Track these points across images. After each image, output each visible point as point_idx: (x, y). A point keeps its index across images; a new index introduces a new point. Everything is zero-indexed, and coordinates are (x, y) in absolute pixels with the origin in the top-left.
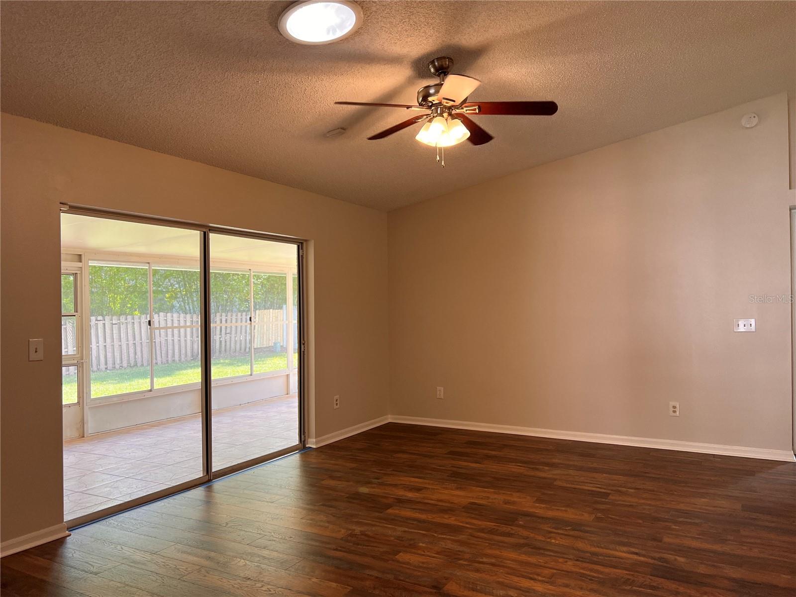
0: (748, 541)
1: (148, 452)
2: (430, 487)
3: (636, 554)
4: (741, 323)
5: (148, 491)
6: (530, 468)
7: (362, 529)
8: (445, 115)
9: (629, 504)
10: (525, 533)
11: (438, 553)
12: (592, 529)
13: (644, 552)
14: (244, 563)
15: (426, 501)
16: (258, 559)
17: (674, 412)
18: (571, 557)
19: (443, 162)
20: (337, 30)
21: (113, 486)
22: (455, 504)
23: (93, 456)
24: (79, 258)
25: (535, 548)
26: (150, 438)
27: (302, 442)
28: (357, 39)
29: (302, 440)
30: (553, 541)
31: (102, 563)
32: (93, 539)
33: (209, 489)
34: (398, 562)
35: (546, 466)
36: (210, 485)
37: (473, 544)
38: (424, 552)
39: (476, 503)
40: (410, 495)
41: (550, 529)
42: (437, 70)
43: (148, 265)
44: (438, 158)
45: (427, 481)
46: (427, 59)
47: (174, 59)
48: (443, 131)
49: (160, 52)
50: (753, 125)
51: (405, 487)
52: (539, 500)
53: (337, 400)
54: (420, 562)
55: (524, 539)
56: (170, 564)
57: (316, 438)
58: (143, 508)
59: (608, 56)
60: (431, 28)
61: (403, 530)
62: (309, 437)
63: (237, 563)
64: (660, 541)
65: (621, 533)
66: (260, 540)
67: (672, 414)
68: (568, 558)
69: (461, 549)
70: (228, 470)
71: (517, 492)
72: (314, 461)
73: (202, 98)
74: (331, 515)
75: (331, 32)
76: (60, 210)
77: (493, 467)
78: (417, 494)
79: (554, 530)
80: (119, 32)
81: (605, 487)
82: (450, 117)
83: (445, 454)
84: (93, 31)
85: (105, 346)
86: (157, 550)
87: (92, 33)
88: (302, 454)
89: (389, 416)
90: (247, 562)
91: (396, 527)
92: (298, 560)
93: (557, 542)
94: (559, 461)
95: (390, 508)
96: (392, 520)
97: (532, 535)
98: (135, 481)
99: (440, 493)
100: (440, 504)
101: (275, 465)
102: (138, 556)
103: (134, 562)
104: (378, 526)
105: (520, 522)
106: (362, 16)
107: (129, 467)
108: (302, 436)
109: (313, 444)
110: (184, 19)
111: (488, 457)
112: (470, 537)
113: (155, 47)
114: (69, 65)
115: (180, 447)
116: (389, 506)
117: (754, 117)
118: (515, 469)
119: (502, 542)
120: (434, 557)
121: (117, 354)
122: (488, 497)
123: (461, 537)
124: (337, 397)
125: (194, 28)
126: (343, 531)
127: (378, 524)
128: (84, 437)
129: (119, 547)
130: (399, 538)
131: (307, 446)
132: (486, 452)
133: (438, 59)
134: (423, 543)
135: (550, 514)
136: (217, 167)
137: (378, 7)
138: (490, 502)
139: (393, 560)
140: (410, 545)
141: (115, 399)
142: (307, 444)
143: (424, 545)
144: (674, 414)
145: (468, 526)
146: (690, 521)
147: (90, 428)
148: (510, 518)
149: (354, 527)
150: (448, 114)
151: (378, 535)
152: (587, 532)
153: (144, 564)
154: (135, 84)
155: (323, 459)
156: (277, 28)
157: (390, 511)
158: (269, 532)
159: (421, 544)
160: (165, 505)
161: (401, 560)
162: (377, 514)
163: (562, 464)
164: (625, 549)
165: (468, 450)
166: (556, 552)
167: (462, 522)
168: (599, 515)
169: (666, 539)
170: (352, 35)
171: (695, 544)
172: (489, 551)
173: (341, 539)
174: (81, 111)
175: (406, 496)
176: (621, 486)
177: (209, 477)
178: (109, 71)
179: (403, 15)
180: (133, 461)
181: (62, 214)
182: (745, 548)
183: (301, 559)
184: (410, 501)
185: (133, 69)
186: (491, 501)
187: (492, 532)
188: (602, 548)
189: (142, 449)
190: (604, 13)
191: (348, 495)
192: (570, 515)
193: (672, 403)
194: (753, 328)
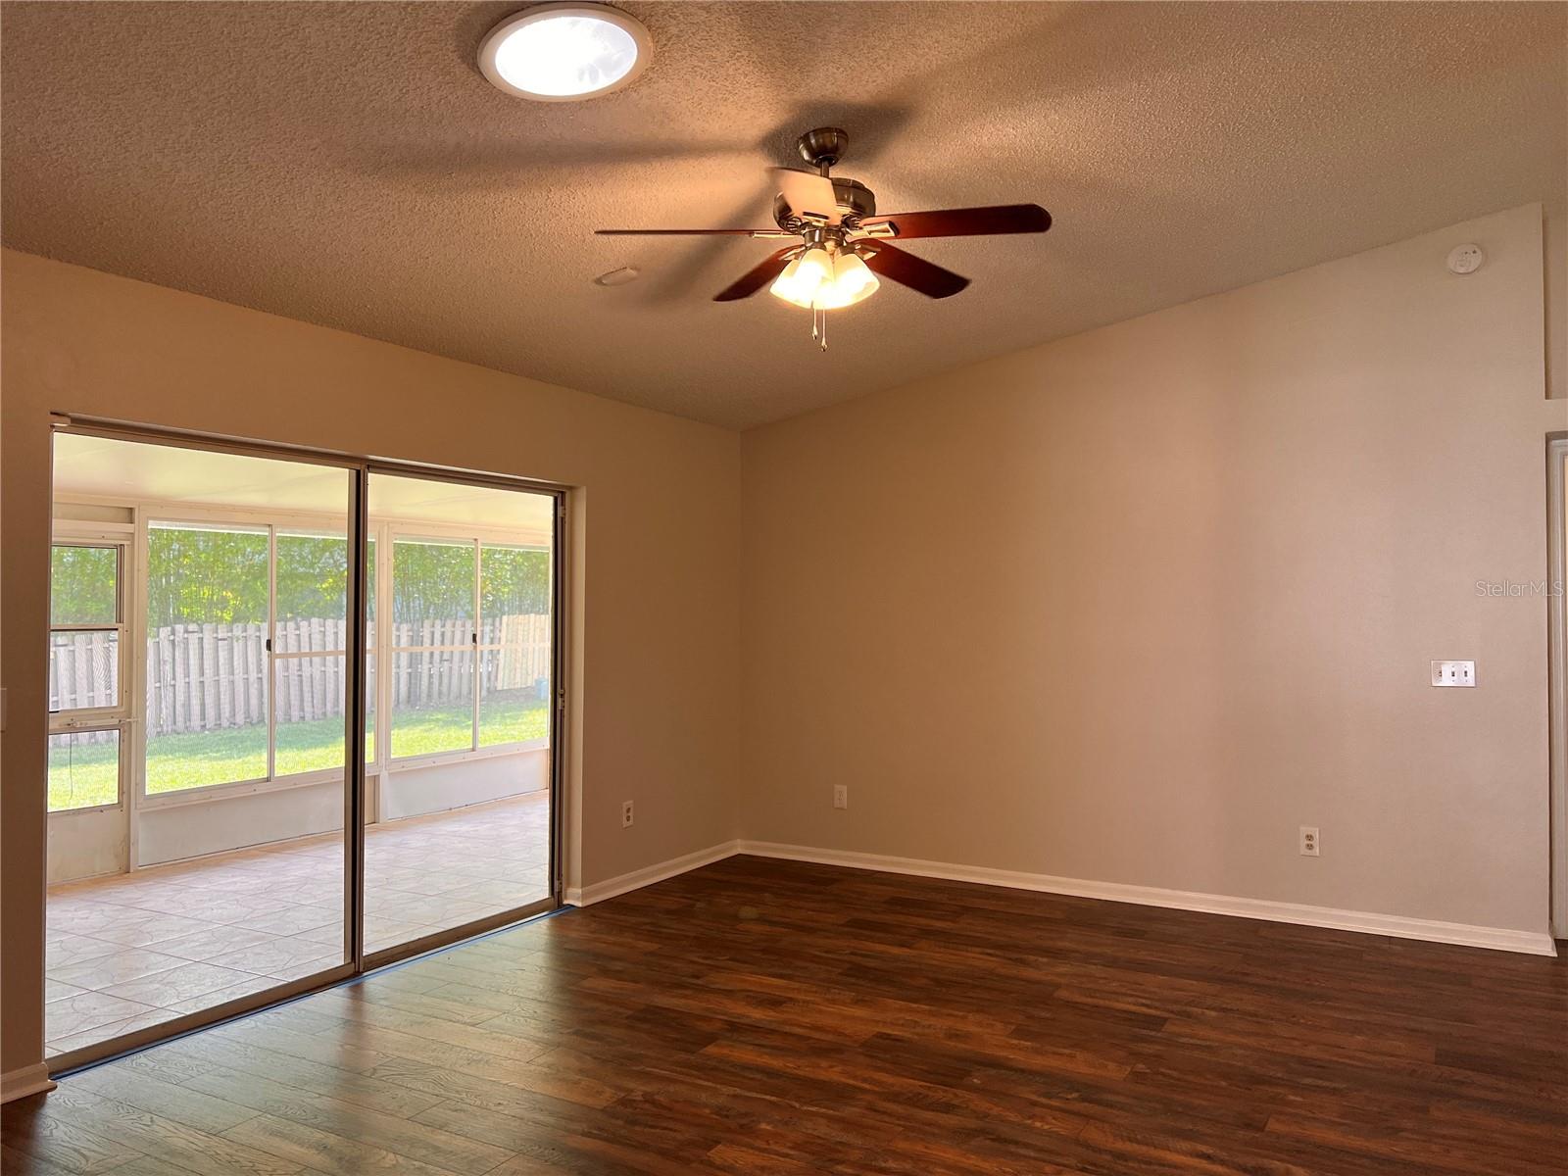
0: (1445, 1131)
1: (249, 907)
2: (802, 997)
3: (1208, 1157)
4: (1447, 668)
5: (231, 994)
6: (1010, 959)
7: (648, 1089)
8: (830, 245)
9: (1204, 1043)
10: (982, 1104)
11: (796, 1147)
12: (1121, 1099)
13: (1224, 1155)
14: (394, 1162)
15: (787, 1029)
16: (424, 1152)
17: (1310, 847)
18: (1072, 1162)
19: (824, 339)
20: (600, 71)
21: (165, 981)
22: (846, 1035)
23: (139, 912)
24: (129, 514)
25: (998, 1139)
26: (259, 877)
27: (556, 894)
28: (644, 91)
29: (556, 890)
30: (1038, 1124)
31: (106, 1152)
32: (98, 1098)
33: (357, 992)
34: (711, 1164)
35: (1042, 957)
36: (357, 982)
37: (872, 1128)
38: (769, 1144)
39: (889, 1035)
40: (758, 1016)
41: (1034, 1098)
42: (813, 153)
43: (268, 529)
44: (816, 333)
45: (797, 985)
46: (792, 132)
47: (272, 127)
48: (824, 279)
49: (242, 113)
50: (1470, 270)
51: (748, 996)
52: (1020, 1033)
53: (628, 810)
54: (757, 1166)
55: (977, 1118)
56: (241, 1159)
57: (583, 886)
58: (211, 1032)
59: (1167, 128)
60: (796, 70)
61: (732, 1093)
62: (569, 884)
63: (379, 1160)
64: (1262, 1130)
65: (1180, 1109)
66: (435, 1108)
67: (1304, 851)
68: (1065, 1166)
69: (845, 1138)
70: (400, 950)
71: (977, 1011)
72: (574, 935)
73: (339, 206)
74: (590, 1055)
75: (587, 77)
76: (53, 427)
77: (933, 956)
78: (772, 1013)
79: (1043, 1100)
80: (152, 74)
81: (1157, 1004)
82: (839, 250)
83: (842, 925)
84: (99, 71)
85: (202, 682)
86: (220, 1128)
87: (97, 75)
88: (553, 919)
89: (739, 841)
90: (401, 1159)
91: (719, 1086)
92: (506, 1155)
93: (1046, 1127)
94: (1073, 946)
95: (710, 1044)
96: (715, 1069)
97: (995, 1111)
98: (212, 969)
99: (820, 1012)
100: (817, 1035)
101: (493, 943)
102: (180, 1140)
103: (172, 1153)
104: (682, 1082)
105: (975, 1080)
106: (651, 44)
107: (205, 940)
108: (556, 883)
109: (578, 899)
110: (283, 47)
111: (928, 933)
112: (866, 1112)
113: (230, 102)
114: (59, 139)
115: (315, 897)
116: (711, 1039)
117: (1474, 252)
118: (978, 960)
119: (930, 1125)
120: (786, 1156)
121: (225, 699)
122: (916, 1022)
123: (850, 1111)
124: (630, 803)
125: (305, 66)
126: (609, 1092)
127: (681, 1077)
128: (128, 872)
129: (147, 1118)
130: (720, 1111)
131: (565, 902)
132: (923, 921)
133: (816, 132)
134: (768, 1123)
135: (1038, 1062)
136: (386, 341)
137: (682, 26)
138: (917, 1034)
139: (702, 1162)
140: (742, 1126)
141: (195, 796)
142: (566, 898)
143: (768, 1128)
144: (1309, 852)
145: (867, 1086)
146: (1326, 1084)
147: (142, 854)
148: (952, 1070)
149: (631, 1085)
150: (836, 244)
151: (678, 1102)
152: (1110, 1105)
153: (189, 1158)
154: (199, 177)
155: (592, 932)
156: (478, 68)
157: (711, 1049)
158: (457, 1092)
159: (763, 1126)
160: (257, 1026)
161: (718, 1161)
162: (683, 1056)
163: (1077, 952)
164: (1185, 1145)
165: (888, 918)
166: (1041, 1150)
167: (855, 1078)
168: (1140, 1067)
169: (1273, 1125)
170: (634, 82)
171: (1333, 1137)
172: (902, 1145)
173: (602, 1110)
174: (95, 228)
175: (748, 1017)
176: (1188, 1004)
177: (356, 968)
178: (141, 151)
179: (737, 43)
180: (216, 926)
181: (56, 435)
182: (1434, 1148)
183: (514, 1154)
184: (755, 1029)
185: (190, 147)
186: (919, 1030)
187: (915, 1100)
188: (1138, 1142)
189: (237, 900)
190: (1151, 42)
191: (630, 1012)
192: (1080, 1065)
193: (1305, 830)
194: (1470, 681)
